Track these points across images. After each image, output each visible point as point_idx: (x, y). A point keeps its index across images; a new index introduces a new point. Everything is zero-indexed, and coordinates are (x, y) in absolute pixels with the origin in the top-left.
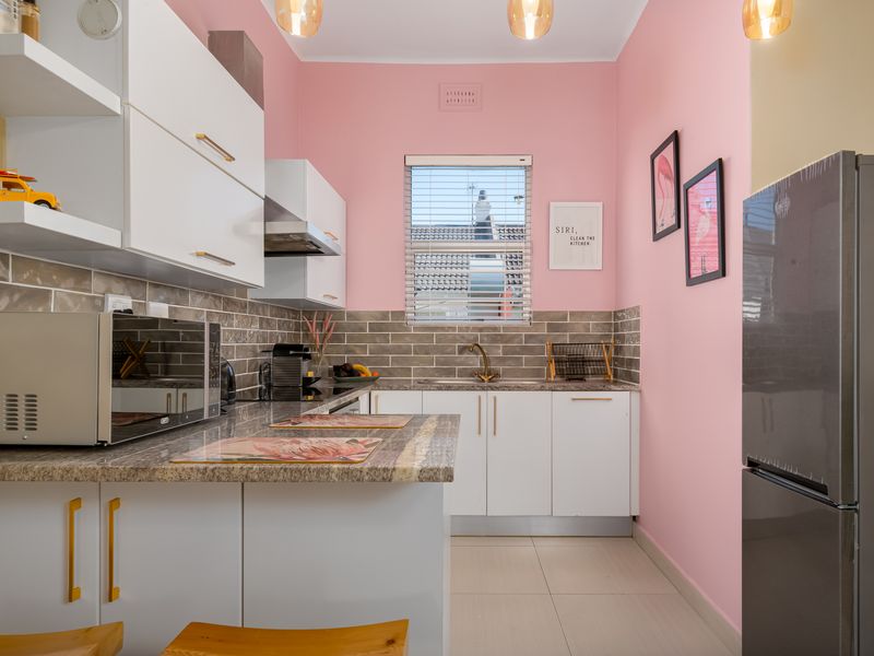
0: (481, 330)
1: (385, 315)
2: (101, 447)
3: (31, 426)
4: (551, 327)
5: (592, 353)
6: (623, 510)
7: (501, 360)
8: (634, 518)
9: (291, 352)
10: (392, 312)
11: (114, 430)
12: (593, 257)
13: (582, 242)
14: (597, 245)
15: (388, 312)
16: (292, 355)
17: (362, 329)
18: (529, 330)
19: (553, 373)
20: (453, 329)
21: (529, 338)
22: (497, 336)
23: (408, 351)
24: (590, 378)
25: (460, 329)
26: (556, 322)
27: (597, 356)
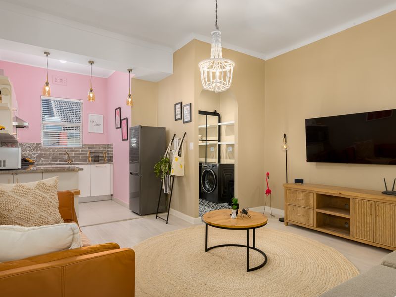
0: (67, 149)
1: (33, 144)
2: (19, 169)
3: (5, 166)
4: (89, 148)
5: (101, 155)
6: (110, 193)
7: (73, 157)
8: (112, 195)
10: (36, 143)
11: (22, 166)
12: (101, 130)
13: (97, 125)
14: (102, 126)
18: (82, 149)
19: (90, 160)
21: (82, 151)
22: (72, 150)
24: (100, 162)
26: (90, 147)
27: (102, 156)
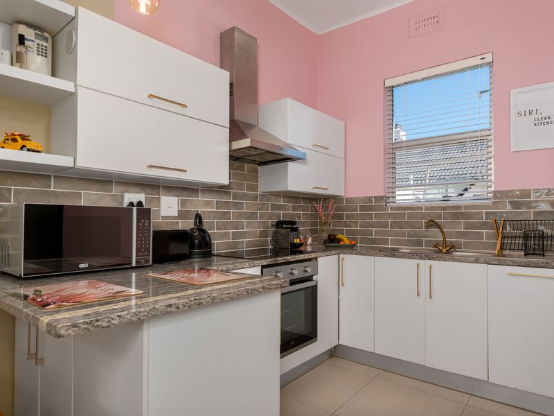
0: (444, 208)
1: (370, 199)
7: (461, 235)
9: (285, 226)
10: (375, 197)
15: (372, 197)
16: (286, 228)
17: (355, 210)
18: (489, 207)
20: (421, 208)
21: (488, 215)
22: (457, 213)
23: (386, 226)
25: (427, 208)
26: (520, 200)
